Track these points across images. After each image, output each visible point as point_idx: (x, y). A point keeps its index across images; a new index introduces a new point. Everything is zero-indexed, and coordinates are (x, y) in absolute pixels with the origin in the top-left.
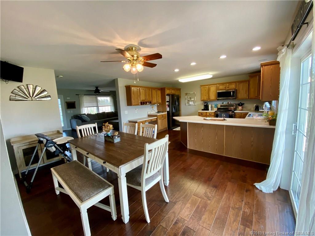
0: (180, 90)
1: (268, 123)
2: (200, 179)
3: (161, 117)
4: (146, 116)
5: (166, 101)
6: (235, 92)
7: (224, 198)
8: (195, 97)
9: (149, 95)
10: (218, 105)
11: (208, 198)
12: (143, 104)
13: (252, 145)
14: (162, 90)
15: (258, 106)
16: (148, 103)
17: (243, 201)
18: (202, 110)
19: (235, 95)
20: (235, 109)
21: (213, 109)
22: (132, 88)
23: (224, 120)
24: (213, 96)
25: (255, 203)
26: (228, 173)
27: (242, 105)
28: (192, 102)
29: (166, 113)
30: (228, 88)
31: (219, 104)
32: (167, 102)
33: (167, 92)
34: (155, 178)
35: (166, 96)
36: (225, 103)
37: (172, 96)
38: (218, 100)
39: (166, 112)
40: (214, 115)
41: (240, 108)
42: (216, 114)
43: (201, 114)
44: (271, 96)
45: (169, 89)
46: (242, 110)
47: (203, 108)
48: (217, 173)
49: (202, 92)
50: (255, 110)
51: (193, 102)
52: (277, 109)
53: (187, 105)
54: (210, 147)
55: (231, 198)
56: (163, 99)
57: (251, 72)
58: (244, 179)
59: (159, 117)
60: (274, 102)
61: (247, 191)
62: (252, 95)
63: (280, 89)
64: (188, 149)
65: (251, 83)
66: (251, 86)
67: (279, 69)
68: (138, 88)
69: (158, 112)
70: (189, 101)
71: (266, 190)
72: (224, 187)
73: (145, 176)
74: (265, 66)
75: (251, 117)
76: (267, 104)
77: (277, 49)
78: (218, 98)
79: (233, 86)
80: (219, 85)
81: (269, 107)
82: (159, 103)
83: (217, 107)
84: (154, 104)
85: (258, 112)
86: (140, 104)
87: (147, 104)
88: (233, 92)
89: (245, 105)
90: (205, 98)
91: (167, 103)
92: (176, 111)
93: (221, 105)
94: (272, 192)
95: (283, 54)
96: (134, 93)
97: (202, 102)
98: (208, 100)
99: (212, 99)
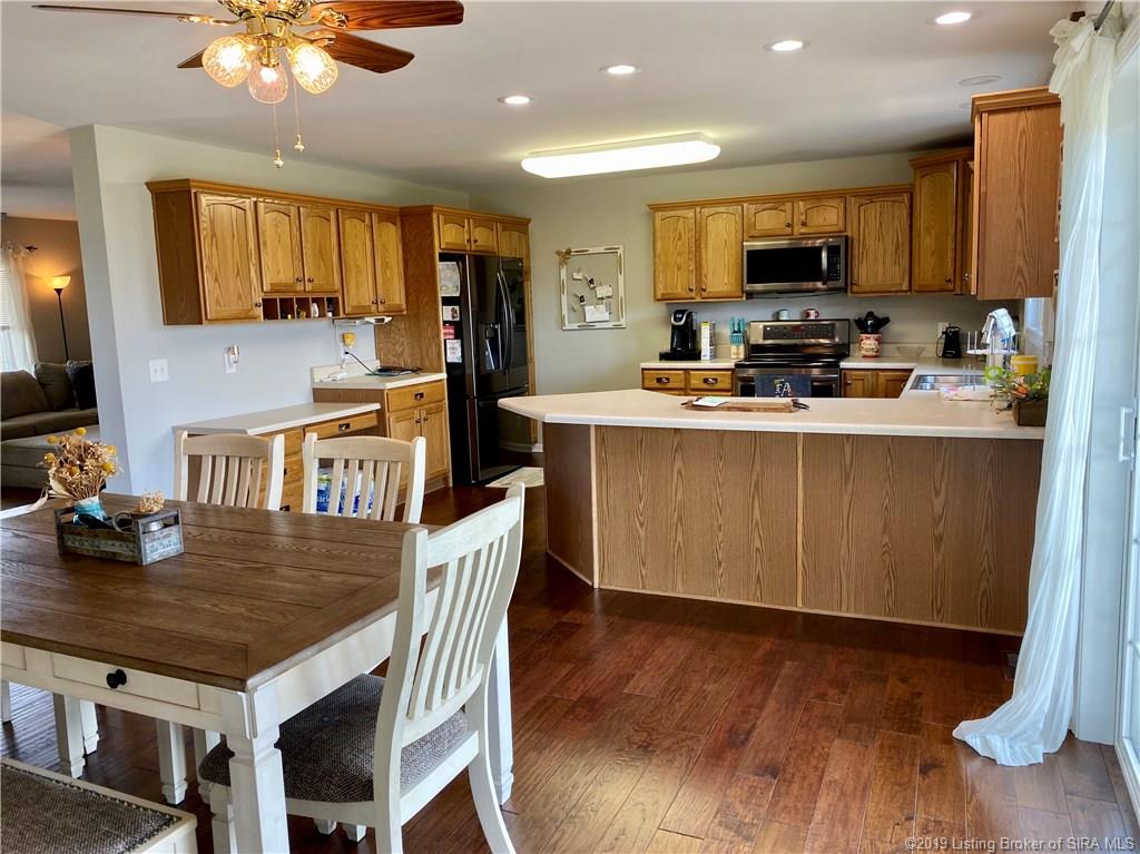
0: (520, 225)
1: (1009, 416)
2: (688, 742)
3: (411, 401)
4: (303, 397)
5: (442, 294)
6: (842, 250)
7: (818, 816)
8: (621, 278)
9: (321, 253)
10: (749, 324)
11: (738, 832)
12: (284, 317)
13: (939, 539)
14: (413, 222)
15: (956, 334)
16: (314, 308)
17: (909, 818)
18: (664, 357)
19: (841, 267)
20: (842, 352)
21: (722, 349)
22: (204, 200)
23: (797, 405)
24: (722, 273)
25: (968, 817)
26: (825, 694)
27: (875, 325)
28: (602, 307)
29: (444, 376)
30: (804, 224)
31: (758, 320)
32: (447, 301)
33: (446, 235)
34: (452, 747)
35: (440, 266)
36: (790, 314)
37: (478, 266)
38: (750, 295)
39: (441, 371)
40: (728, 386)
41: (869, 343)
42: (743, 379)
43: (659, 380)
44: (1020, 271)
45: (456, 218)
46: (877, 356)
47: (667, 348)
48: (771, 704)
49: (659, 245)
50: (944, 356)
51: (609, 309)
52: (1052, 344)
53: (568, 326)
54: (723, 565)
55: (853, 815)
56: (419, 280)
57: (924, 139)
58: (905, 718)
59: (394, 403)
60: (1033, 306)
61: (924, 771)
62: (927, 271)
63: (1061, 238)
64: (596, 594)
65: (922, 199)
66: (922, 220)
67: (1058, 132)
68: (248, 203)
69: (386, 371)
70: (582, 299)
71: (1014, 754)
72: (816, 768)
73: (404, 730)
74: (991, 112)
75: (926, 391)
76: (1002, 316)
77: (1051, 32)
78: (748, 287)
79: (828, 218)
80: (753, 208)
81: (1014, 333)
82: (395, 313)
83: (746, 342)
84: (357, 315)
85: (957, 365)
86: (260, 311)
87: (308, 316)
88: (833, 251)
89: (896, 328)
90: (680, 285)
91: (446, 313)
92: (507, 366)
93: (765, 327)
94: (1041, 760)
95: (1078, 60)
96: (214, 235)
97: (661, 309)
98: (693, 294)
99: (718, 290)
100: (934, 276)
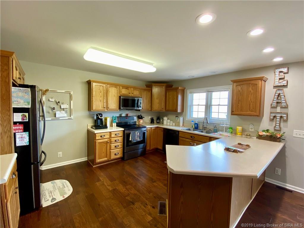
5: (14, 106)
24: (113, 104)
28: (63, 112)
43: (101, 136)
49: (94, 93)
51: (66, 112)
66: (155, 96)
70: (54, 109)
78: (122, 108)
80: (122, 87)
90: (101, 106)
98: (105, 109)
99: (112, 108)
100: (158, 108)
